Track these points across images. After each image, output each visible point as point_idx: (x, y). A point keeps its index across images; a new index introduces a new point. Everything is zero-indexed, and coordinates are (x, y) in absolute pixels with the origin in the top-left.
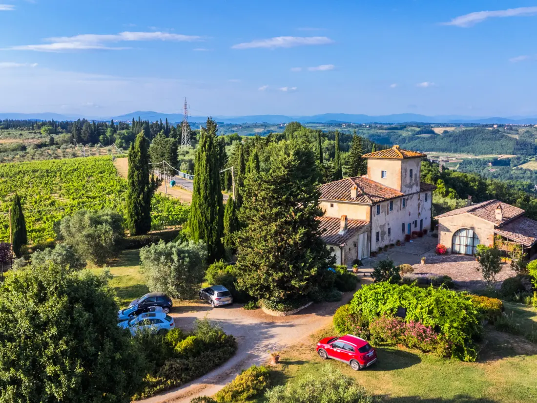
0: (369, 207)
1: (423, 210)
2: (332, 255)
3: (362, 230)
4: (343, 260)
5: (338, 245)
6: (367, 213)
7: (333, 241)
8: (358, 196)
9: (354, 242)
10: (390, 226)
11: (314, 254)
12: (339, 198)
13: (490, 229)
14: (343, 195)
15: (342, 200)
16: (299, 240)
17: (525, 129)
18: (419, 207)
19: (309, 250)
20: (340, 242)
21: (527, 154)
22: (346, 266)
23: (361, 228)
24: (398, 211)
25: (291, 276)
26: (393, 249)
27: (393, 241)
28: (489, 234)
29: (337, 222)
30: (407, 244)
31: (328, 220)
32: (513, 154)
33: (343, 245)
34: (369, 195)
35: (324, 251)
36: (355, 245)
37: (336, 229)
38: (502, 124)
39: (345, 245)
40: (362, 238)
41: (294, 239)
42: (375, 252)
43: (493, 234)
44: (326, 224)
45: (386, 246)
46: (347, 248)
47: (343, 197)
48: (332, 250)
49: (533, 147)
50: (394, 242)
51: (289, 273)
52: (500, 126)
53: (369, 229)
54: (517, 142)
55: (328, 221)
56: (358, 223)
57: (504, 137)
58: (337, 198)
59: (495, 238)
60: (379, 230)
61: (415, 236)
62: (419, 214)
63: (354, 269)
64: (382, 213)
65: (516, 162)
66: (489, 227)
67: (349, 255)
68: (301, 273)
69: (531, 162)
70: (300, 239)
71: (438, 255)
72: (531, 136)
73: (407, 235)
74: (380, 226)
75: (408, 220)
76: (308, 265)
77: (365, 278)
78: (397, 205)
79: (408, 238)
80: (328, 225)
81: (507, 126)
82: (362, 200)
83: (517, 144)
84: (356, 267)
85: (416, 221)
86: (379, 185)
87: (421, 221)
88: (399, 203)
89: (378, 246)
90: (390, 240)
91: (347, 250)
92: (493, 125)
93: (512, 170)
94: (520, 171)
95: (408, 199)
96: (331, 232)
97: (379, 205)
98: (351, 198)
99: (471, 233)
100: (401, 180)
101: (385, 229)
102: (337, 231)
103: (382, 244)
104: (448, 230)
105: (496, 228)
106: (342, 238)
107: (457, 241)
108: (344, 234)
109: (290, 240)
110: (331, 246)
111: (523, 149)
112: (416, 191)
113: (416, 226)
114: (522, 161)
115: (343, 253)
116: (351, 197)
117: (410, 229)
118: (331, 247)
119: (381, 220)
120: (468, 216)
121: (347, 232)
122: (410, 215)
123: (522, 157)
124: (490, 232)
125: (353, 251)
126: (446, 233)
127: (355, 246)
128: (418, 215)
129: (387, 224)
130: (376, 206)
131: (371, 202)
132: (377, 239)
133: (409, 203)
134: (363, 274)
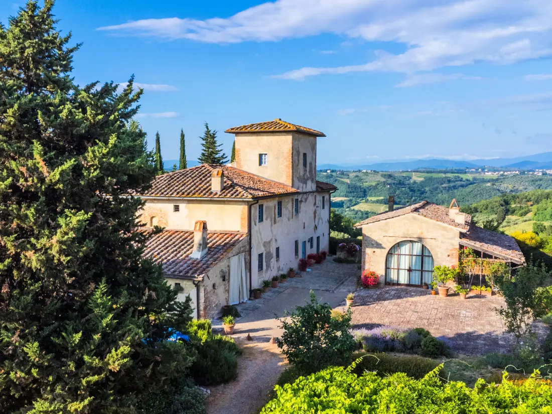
0: (246, 207)
1: (320, 220)
2: (181, 298)
3: (235, 249)
4: (202, 308)
5: (190, 278)
6: (242, 219)
7: (180, 272)
8: (224, 188)
9: (222, 271)
10: (279, 244)
11: (122, 300)
12: (188, 194)
13: (453, 238)
14: (197, 189)
15: (196, 195)
16: (61, 252)
17: (355, 174)
18: (315, 217)
19: (103, 287)
20: (195, 272)
21: (357, 197)
22: (209, 321)
23: (233, 245)
24: (289, 220)
25: (35, 381)
26: (285, 284)
27: (282, 270)
28: (450, 247)
29: (186, 238)
30: (303, 274)
31: (169, 234)
32: (346, 197)
33: (200, 278)
34: (244, 187)
35: (155, 289)
36: (225, 277)
37: (185, 250)
38: (334, 169)
39: (206, 278)
40: (235, 263)
41: (46, 250)
42: (259, 290)
43: (458, 247)
44: (166, 242)
45: (275, 279)
46: (209, 283)
47: (197, 191)
48: (179, 289)
49: (362, 190)
50: (285, 272)
51: (29, 373)
52: (333, 171)
53: (248, 247)
54: (349, 186)
55: (171, 236)
56: (225, 237)
57: (337, 182)
58: (186, 193)
59: (461, 253)
60: (262, 250)
61: (313, 261)
62: (316, 227)
63: (226, 326)
64: (266, 219)
65: (348, 204)
66: (451, 235)
67: (213, 298)
68: (72, 366)
69: (361, 204)
70: (67, 248)
71: (364, 288)
72: (360, 180)
73: (302, 261)
74: (265, 242)
75: (303, 236)
76: (97, 337)
77: (251, 345)
78: (287, 208)
79: (303, 265)
80: (170, 243)
81: (340, 171)
82: (232, 195)
83: (349, 188)
84: (230, 321)
85: (312, 238)
86: (256, 177)
87: (318, 238)
88: (290, 206)
89: (262, 279)
90: (279, 269)
91: (210, 288)
92: (327, 170)
93: (346, 211)
94: (353, 212)
95: (301, 201)
96: (176, 255)
97: (262, 205)
98: (211, 193)
99: (417, 247)
100: (293, 169)
101: (271, 249)
102: (188, 253)
103: (268, 276)
104: (379, 246)
105: (462, 235)
106: (198, 263)
107: (394, 263)
108: (203, 258)
109: (30, 253)
110: (178, 281)
111: (354, 192)
112: (311, 190)
113: (312, 247)
114: (354, 203)
115: (202, 294)
116: (212, 191)
117: (304, 252)
118: (176, 284)
119: (264, 232)
120: (414, 218)
121: (207, 254)
122: (304, 228)
123: (354, 199)
124: (453, 245)
125: (220, 290)
126: (375, 250)
127: (224, 280)
128: (315, 230)
129: (274, 240)
130: (257, 206)
131: (250, 196)
132: (260, 267)
133: (303, 207)
134: (246, 335)
